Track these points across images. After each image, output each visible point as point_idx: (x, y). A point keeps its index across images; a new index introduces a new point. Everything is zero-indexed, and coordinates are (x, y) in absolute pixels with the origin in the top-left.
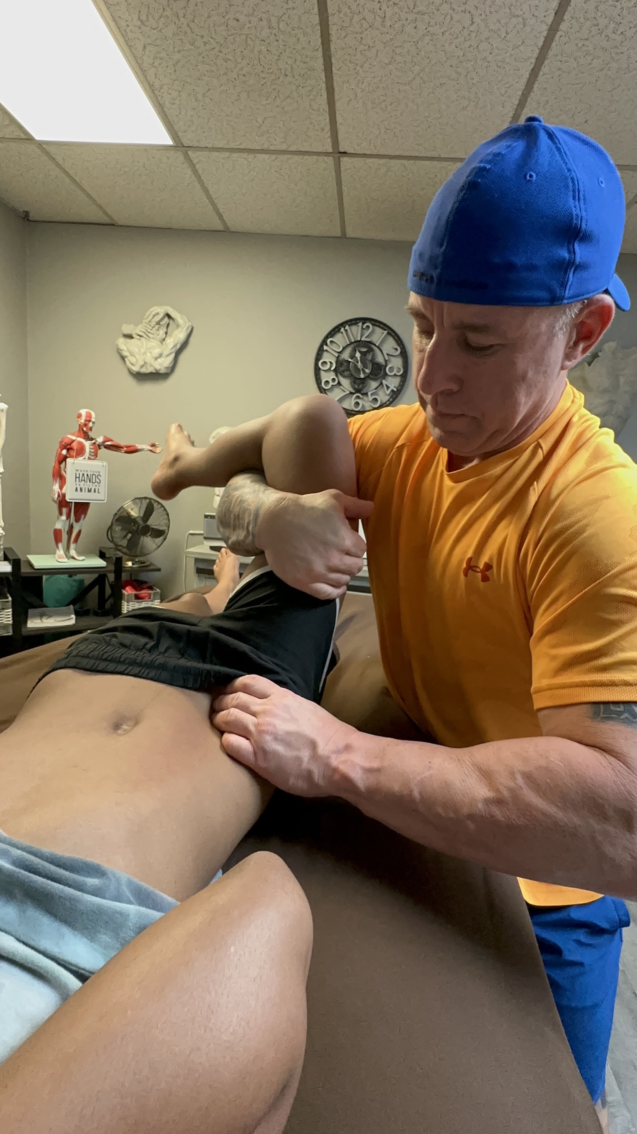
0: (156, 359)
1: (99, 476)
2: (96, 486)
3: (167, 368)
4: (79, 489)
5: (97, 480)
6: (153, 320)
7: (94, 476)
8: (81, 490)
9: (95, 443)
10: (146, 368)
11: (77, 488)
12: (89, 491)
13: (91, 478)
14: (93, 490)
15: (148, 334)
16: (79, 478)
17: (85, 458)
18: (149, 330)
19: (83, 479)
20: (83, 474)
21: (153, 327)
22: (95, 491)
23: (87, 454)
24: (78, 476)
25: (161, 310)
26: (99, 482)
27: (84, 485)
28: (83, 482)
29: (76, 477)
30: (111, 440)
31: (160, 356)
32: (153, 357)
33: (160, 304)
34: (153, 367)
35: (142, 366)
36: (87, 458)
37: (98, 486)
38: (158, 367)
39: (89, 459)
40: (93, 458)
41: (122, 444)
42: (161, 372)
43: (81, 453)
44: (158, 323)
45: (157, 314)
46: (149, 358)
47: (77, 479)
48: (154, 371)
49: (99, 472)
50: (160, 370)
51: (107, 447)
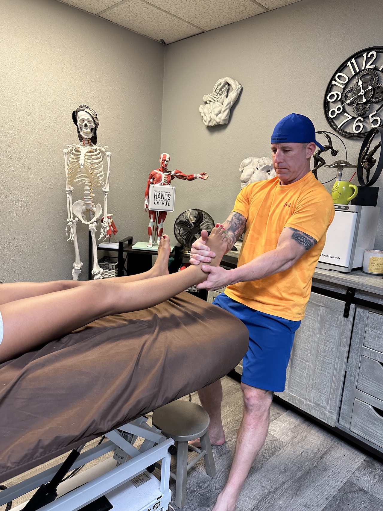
0: (217, 115)
1: (169, 195)
2: (167, 201)
3: (224, 120)
4: (156, 203)
5: (168, 197)
6: (217, 89)
7: (166, 195)
8: (158, 203)
9: (169, 174)
10: (212, 122)
11: (155, 202)
12: (163, 204)
13: (164, 196)
14: (165, 204)
15: (214, 99)
16: (157, 196)
17: (161, 184)
18: (215, 96)
19: (159, 197)
20: (159, 194)
21: (218, 93)
22: (166, 204)
23: (163, 181)
24: (156, 195)
25: (222, 81)
26: (169, 199)
27: (160, 200)
28: (159, 198)
29: (155, 196)
30: (180, 172)
31: (220, 112)
32: (215, 114)
33: (222, 77)
34: (216, 121)
35: (210, 121)
36: (162, 183)
37: (168, 201)
38: (218, 120)
39: (164, 184)
40: (166, 184)
41: (187, 174)
42: (221, 124)
43: (159, 181)
44: (220, 90)
45: (220, 84)
46: (213, 116)
47: (156, 197)
48: (217, 124)
49: (170, 193)
50: (220, 122)
51: (177, 177)
